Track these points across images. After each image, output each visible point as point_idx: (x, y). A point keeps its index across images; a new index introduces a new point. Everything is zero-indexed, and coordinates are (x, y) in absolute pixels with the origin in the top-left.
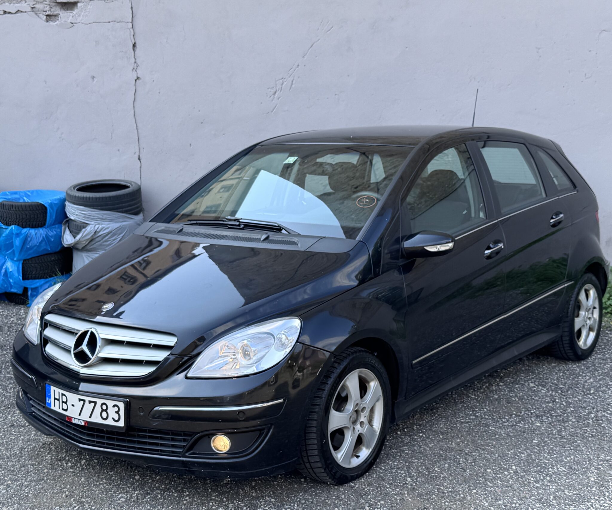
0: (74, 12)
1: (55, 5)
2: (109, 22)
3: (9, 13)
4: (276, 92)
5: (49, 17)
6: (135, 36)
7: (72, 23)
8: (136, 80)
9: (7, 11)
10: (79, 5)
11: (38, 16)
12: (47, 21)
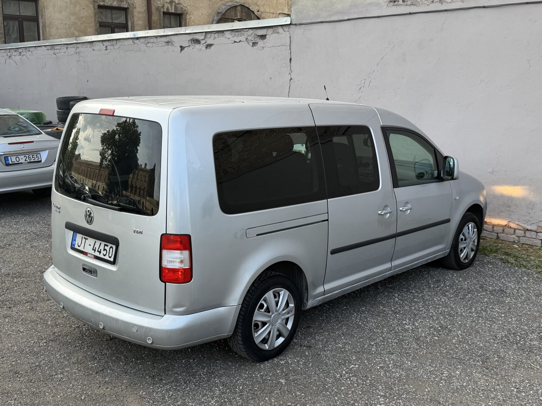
0: (265, 41)
1: (257, 37)
2: (279, 46)
3: (237, 42)
4: (361, 88)
5: (254, 44)
6: (291, 54)
7: (263, 47)
8: (290, 80)
9: (236, 41)
10: (267, 36)
11: (249, 44)
12: (253, 46)
